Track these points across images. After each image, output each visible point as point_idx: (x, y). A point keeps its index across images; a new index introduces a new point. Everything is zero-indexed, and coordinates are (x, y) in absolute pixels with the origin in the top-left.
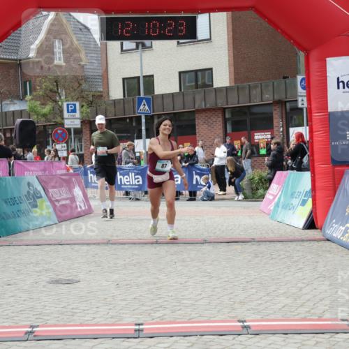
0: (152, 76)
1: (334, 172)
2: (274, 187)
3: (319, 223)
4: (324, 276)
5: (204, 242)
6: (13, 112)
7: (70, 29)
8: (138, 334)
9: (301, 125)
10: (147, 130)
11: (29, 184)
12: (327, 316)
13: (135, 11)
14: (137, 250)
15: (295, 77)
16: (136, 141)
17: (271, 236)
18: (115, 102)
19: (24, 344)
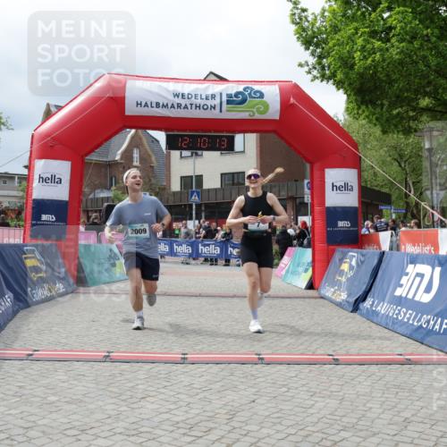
0: (202, 176)
1: (328, 250)
2: (286, 258)
3: (316, 285)
4: (318, 324)
5: (234, 296)
6: (102, 199)
7: (145, 141)
8: (184, 361)
9: (306, 215)
10: (196, 214)
11: (111, 250)
12: (319, 352)
13: (190, 131)
14: (185, 300)
15: (303, 181)
16: (189, 222)
17: (282, 294)
18: (174, 193)
19: (103, 364)
